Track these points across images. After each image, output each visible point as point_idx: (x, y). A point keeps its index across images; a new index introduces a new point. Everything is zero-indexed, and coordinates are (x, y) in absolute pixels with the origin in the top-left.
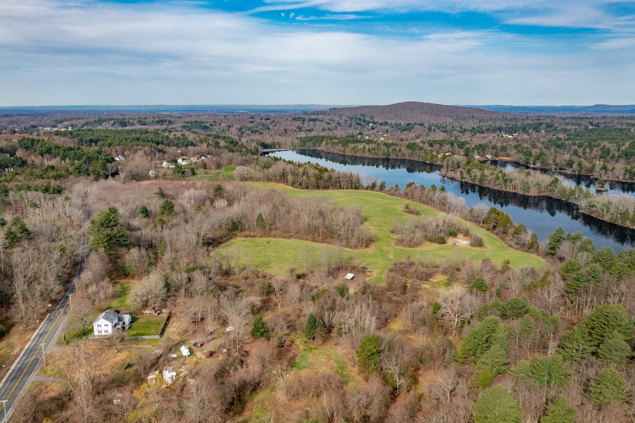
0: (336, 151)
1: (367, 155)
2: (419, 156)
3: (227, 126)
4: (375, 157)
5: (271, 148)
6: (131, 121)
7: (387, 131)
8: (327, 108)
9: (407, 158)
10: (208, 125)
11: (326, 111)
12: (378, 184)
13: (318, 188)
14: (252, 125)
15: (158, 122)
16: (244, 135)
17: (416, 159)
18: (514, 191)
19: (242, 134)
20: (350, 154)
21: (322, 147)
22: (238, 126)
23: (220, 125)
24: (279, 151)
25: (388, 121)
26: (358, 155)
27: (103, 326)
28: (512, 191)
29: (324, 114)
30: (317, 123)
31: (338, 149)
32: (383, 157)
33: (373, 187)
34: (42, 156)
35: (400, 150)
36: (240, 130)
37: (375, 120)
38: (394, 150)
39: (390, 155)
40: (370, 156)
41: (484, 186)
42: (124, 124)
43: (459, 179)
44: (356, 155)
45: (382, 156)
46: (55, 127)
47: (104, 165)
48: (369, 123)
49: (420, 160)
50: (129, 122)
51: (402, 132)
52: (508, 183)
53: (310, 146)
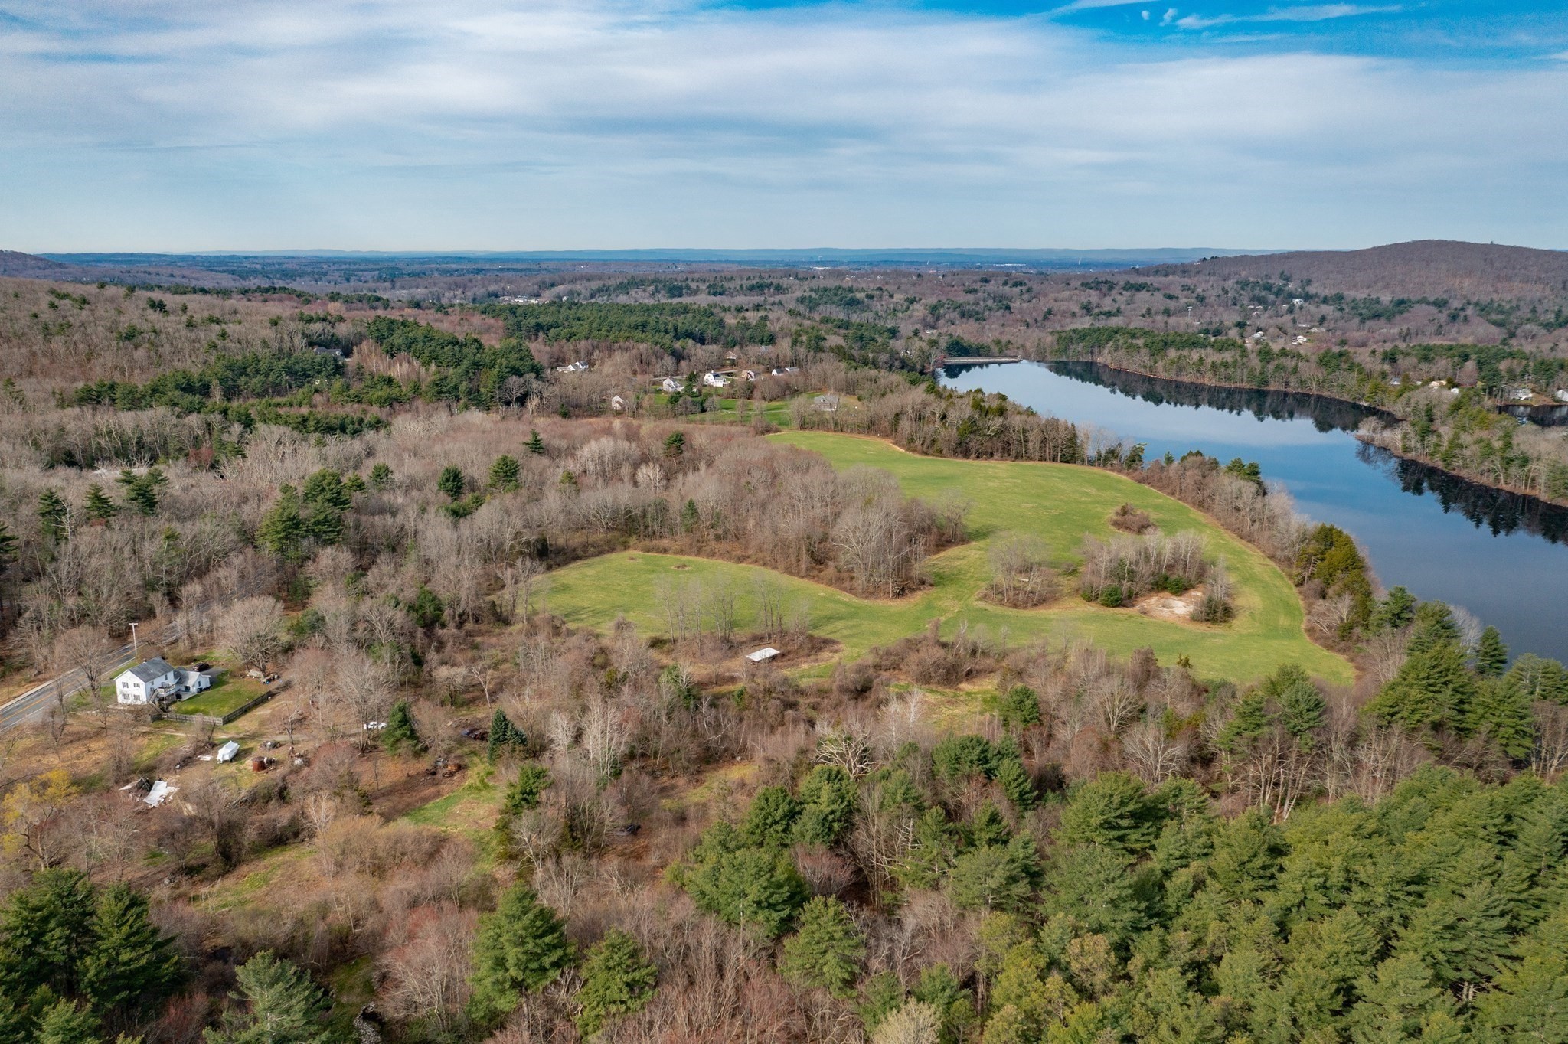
0: (1132, 368)
1: (1209, 380)
2: (1345, 387)
3: (907, 300)
4: (1226, 385)
5: (980, 355)
6: (693, 285)
7: (1322, 320)
8: (1196, 258)
9: (1314, 392)
10: (860, 296)
11: (1192, 264)
12: (1125, 452)
13: (966, 454)
14: (971, 298)
15: (752, 288)
16: (942, 321)
17: (1335, 394)
18: (1528, 492)
19: (938, 319)
20: (1164, 375)
21: (1104, 357)
22: (933, 301)
23: (892, 296)
24: (1000, 363)
25: (1346, 293)
26: (1186, 378)
27: (131, 685)
28: (1521, 490)
29: (1184, 272)
30: (1143, 295)
31: (1138, 363)
32: (1248, 386)
33: (1106, 460)
34: (392, 356)
35: (1295, 370)
36: (934, 309)
37: (1312, 289)
38: (1278, 368)
39: (1267, 383)
40: (1214, 383)
41: (1454, 473)
42: (676, 291)
43: (1400, 452)
44: (1179, 379)
45: (1245, 385)
46: (538, 296)
47: (503, 378)
48: (1292, 296)
49: (1346, 398)
50: (688, 287)
51: (1363, 321)
52: (1514, 470)
53: (1078, 352)
